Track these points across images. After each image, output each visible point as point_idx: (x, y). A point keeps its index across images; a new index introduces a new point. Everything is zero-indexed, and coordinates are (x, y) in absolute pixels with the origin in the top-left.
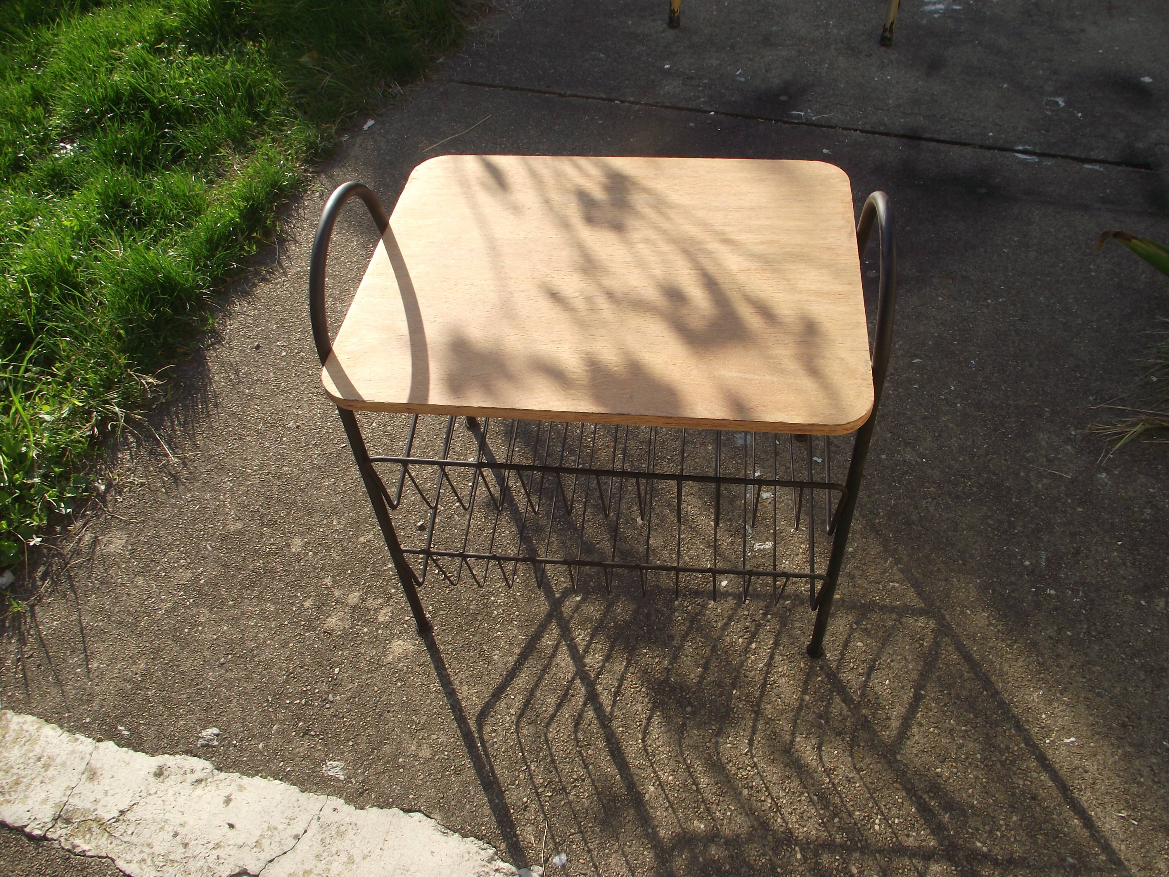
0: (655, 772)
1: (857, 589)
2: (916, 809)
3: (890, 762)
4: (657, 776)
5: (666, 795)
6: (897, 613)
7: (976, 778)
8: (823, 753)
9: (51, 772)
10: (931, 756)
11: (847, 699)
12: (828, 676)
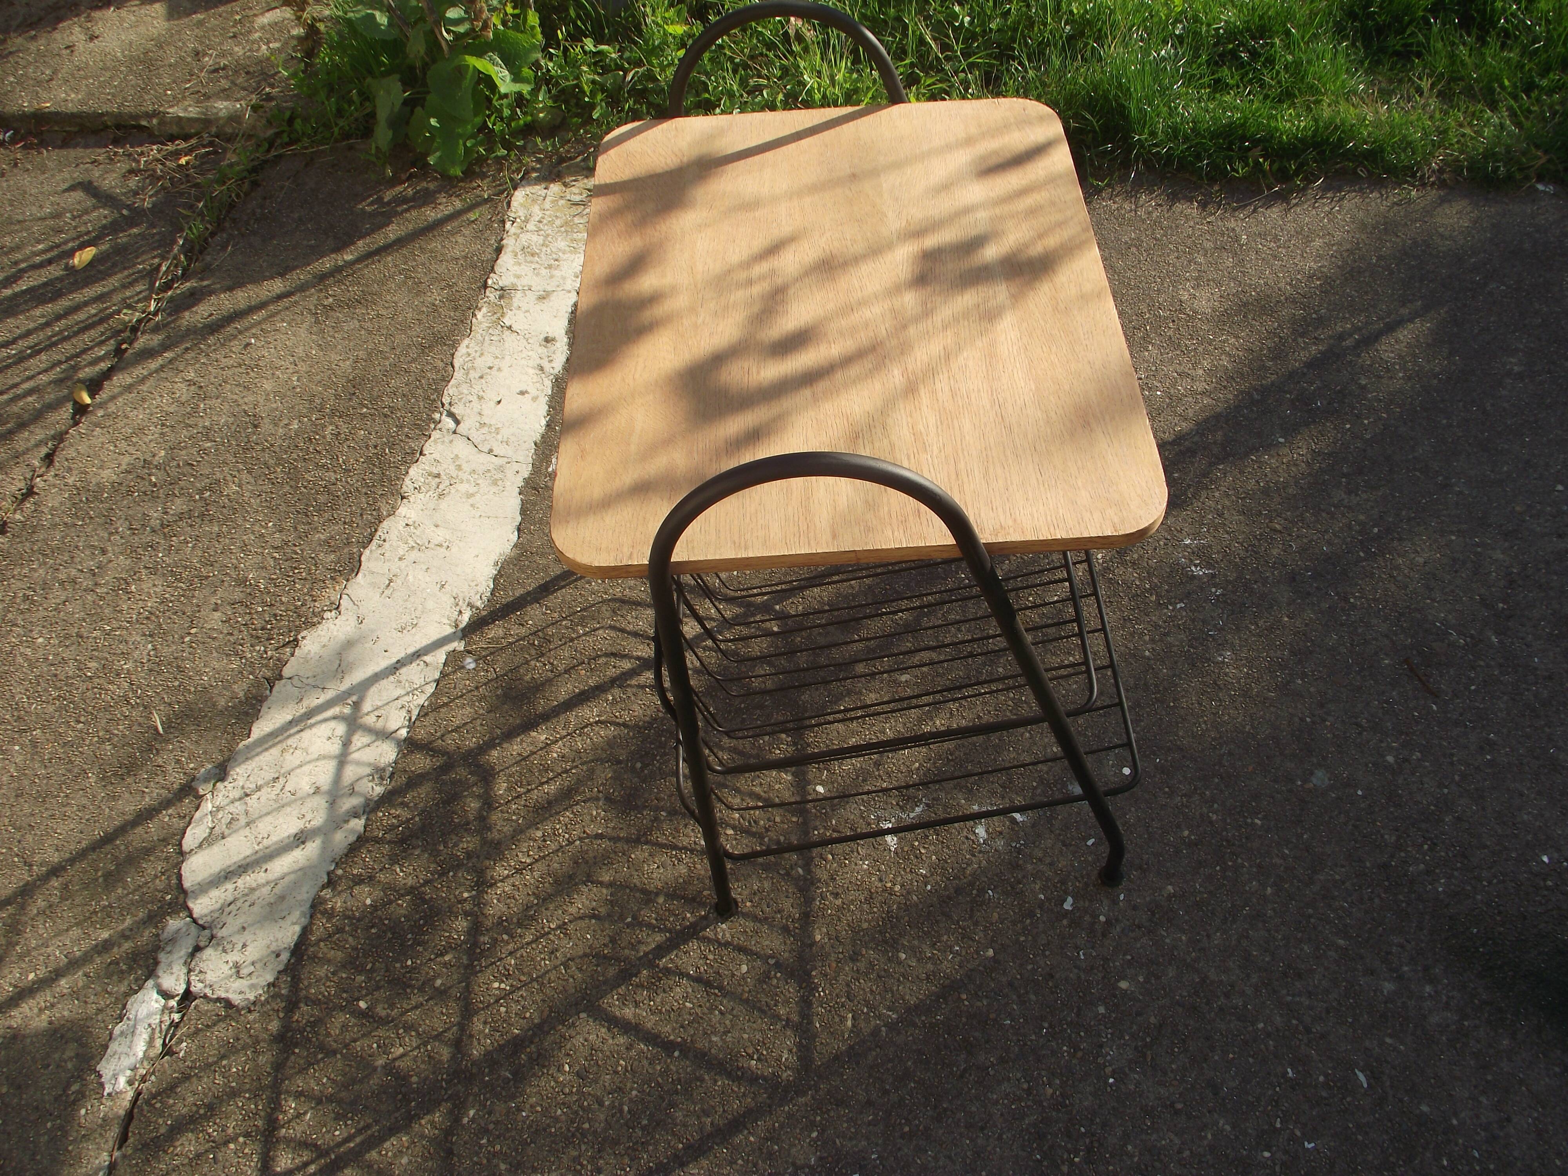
0: (561, 739)
1: (834, 965)
2: (518, 1035)
3: (576, 1004)
4: (557, 741)
5: (535, 753)
6: (801, 1023)
7: (557, 1119)
8: (587, 921)
9: (544, 272)
10: (586, 1060)
11: (661, 950)
12: (693, 925)
